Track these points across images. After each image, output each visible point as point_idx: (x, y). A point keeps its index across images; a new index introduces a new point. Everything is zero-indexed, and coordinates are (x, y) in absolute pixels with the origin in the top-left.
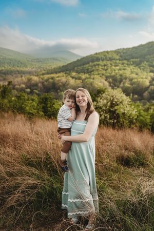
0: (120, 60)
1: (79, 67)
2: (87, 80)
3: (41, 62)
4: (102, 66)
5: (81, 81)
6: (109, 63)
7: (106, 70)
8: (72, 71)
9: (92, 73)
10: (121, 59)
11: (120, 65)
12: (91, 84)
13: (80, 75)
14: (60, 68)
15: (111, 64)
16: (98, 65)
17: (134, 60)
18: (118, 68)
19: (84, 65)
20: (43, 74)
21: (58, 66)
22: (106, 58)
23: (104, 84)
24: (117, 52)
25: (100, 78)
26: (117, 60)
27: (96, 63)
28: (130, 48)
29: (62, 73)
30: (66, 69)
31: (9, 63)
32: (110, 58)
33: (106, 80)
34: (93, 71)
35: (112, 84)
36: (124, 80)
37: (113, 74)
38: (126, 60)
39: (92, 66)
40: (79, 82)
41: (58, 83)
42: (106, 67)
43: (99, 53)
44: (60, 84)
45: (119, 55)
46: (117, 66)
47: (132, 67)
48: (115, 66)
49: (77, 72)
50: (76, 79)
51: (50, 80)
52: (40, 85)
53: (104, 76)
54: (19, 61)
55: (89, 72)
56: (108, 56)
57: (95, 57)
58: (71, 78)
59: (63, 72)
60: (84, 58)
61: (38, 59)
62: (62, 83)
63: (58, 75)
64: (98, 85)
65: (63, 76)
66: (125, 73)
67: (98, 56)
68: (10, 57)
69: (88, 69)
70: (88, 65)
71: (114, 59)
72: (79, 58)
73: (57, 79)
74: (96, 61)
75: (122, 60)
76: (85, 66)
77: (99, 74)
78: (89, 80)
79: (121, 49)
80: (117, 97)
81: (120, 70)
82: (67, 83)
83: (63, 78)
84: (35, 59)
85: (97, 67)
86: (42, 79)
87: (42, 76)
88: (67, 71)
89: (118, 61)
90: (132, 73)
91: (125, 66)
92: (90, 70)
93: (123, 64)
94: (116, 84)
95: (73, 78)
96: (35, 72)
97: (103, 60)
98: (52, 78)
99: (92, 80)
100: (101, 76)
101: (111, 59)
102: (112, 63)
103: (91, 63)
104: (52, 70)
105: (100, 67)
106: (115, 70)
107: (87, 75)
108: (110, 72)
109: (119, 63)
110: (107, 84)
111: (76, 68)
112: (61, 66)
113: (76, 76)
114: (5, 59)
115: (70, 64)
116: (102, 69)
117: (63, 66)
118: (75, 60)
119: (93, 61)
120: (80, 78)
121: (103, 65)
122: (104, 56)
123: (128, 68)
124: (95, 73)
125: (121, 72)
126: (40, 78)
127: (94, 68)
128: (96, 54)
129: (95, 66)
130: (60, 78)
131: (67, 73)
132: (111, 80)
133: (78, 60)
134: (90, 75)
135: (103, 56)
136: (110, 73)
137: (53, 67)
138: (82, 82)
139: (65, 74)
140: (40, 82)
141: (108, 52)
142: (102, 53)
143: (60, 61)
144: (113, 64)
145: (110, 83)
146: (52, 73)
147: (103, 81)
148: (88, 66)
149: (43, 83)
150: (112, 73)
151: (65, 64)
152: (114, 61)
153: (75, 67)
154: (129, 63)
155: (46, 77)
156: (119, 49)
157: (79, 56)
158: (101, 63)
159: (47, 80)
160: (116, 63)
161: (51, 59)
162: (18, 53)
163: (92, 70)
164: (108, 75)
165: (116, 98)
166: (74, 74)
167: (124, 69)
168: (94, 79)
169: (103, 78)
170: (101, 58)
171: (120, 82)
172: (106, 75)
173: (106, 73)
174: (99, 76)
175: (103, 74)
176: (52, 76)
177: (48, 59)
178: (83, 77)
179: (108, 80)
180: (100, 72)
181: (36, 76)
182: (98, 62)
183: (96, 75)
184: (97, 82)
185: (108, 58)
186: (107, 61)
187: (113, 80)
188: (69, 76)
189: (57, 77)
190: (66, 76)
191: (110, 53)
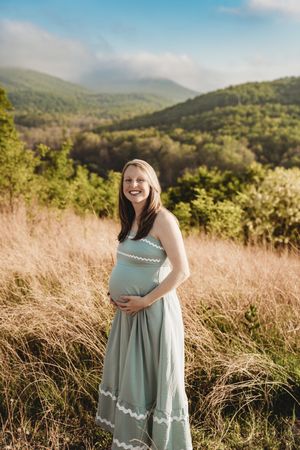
0: (283, 104)
1: (191, 117)
2: (206, 146)
3: (108, 101)
4: (242, 116)
5: (195, 147)
6: (257, 108)
7: (251, 125)
8: (174, 125)
9: (220, 130)
10: (285, 101)
11: (283, 114)
12: (216, 154)
13: (192, 135)
14: (147, 116)
15: (262, 112)
16: (234, 113)
18: (277, 120)
19: (201, 111)
20: (111, 129)
21: (145, 112)
22: (252, 98)
23: (244, 156)
24: (277, 85)
25: (236, 142)
26: (276, 101)
27: (229, 108)
29: (152, 129)
30: (162, 121)
31: (39, 103)
32: (260, 98)
33: (249, 147)
34: (221, 126)
35: (262, 157)
36: (291, 150)
37: (267, 133)
38: (296, 103)
39: (219, 116)
40: (188, 148)
41: (143, 151)
42: (250, 119)
43: (237, 87)
44: (148, 152)
45: (282, 91)
46: (276, 116)
48: (271, 117)
49: (187, 128)
50: (182, 142)
51: (126, 143)
52: (103, 152)
53: (244, 139)
54: (59, 99)
55: (212, 128)
56: (258, 93)
57: (226, 94)
58: (170, 141)
59: (154, 125)
60: (202, 97)
61: (100, 95)
62: (152, 150)
63: (143, 133)
64: (230, 157)
65: (155, 136)
66: (294, 134)
67: (235, 92)
68: (39, 89)
69: (210, 123)
70: (210, 113)
71: (271, 101)
72: (192, 97)
73: (141, 140)
74: (230, 104)
75: (288, 104)
76: (204, 114)
77: (233, 134)
78: (212, 145)
79: (286, 78)
81: (282, 125)
82: (163, 150)
83: (154, 139)
84: (96, 96)
85: (231, 117)
86: (109, 139)
87: (108, 134)
88: (163, 123)
89: (278, 106)
91: (294, 118)
92: (215, 124)
93: (289, 112)
94: (272, 157)
95: (175, 139)
96: (94, 124)
97: (244, 103)
98: (131, 139)
99: (217, 146)
100: (237, 139)
101: (262, 101)
102: (264, 109)
103: (217, 109)
104: (130, 120)
105: (238, 117)
106: (271, 126)
107: (208, 136)
108: (260, 130)
109: (281, 110)
110: (250, 154)
111: (184, 118)
112: (151, 112)
113: (184, 137)
114: (29, 92)
115: (171, 108)
116: (242, 122)
117: (155, 114)
118: (183, 99)
119: (222, 104)
120: (191, 142)
121: (244, 112)
122: (248, 92)
124: (226, 131)
125: (285, 131)
126: (103, 137)
127: (223, 120)
128: (231, 88)
129: (227, 114)
130: (146, 140)
131: (164, 129)
132: (260, 147)
133: (189, 101)
134: (214, 135)
135: (245, 94)
136: (258, 132)
137: (133, 115)
138: (197, 150)
139: (160, 130)
140: (103, 146)
141: (257, 85)
142: (242, 86)
143: (149, 101)
144: (268, 112)
145: (256, 152)
146: (129, 129)
147: (243, 148)
148: (211, 116)
149: (109, 148)
150: (264, 132)
151: (160, 109)
152: (271, 106)
153: (182, 115)
155: (117, 135)
156: (281, 79)
157: (192, 92)
158: (241, 108)
159: (119, 142)
160: (274, 109)
161: (129, 96)
163: (218, 124)
164: (256, 135)
166: (179, 131)
167: (292, 125)
168: (221, 143)
169: (242, 142)
170: (242, 97)
171: (281, 153)
172: (250, 135)
173: (251, 131)
174: (235, 137)
175: (243, 135)
176: (130, 133)
177: (122, 96)
178: (199, 139)
179: (254, 147)
180: (238, 130)
181: (94, 132)
182: (234, 106)
183: (228, 134)
184: (229, 152)
185: (257, 99)
186: (254, 104)
187: (264, 147)
188: (167, 136)
189: (141, 137)
190: (161, 136)
191: (262, 88)
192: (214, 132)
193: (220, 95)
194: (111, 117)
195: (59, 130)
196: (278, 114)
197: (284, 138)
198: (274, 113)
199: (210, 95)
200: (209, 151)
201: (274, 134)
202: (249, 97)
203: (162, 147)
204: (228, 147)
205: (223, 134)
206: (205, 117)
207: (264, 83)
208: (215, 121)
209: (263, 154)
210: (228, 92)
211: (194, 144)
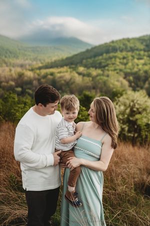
0: (145, 51)
1: (89, 60)
2: (98, 78)
3: (38, 51)
4: (120, 59)
5: (91, 79)
6: (130, 54)
7: (126, 64)
8: (78, 65)
9: (107, 68)
10: (147, 49)
11: (145, 58)
12: (105, 83)
13: (90, 71)
14: (63, 60)
15: (133, 57)
16: (115, 57)
18: (142, 61)
19: (95, 56)
20: (40, 68)
21: (61, 58)
23: (122, 84)
24: (141, 40)
25: (117, 75)
26: (141, 50)
27: (112, 54)
29: (65, 67)
30: (71, 63)
32: (131, 48)
33: (125, 78)
34: (107, 65)
35: (133, 84)
37: (136, 70)
39: (106, 59)
40: (87, 79)
41: (61, 81)
42: (125, 61)
43: (117, 41)
44: (63, 82)
45: (144, 44)
46: (141, 59)
48: (138, 59)
49: (86, 66)
50: (84, 75)
51: (50, 77)
52: (35, 83)
53: (122, 73)
54: (7, 50)
56: (129, 45)
57: (110, 46)
58: (76, 75)
59: (66, 65)
60: (96, 47)
62: (65, 81)
63: (59, 70)
64: (113, 85)
65: (67, 72)
67: (115, 44)
69: (100, 63)
70: (101, 57)
71: (137, 50)
72: (90, 48)
73: (59, 75)
74: (112, 52)
75: (148, 51)
76: (97, 59)
77: (115, 70)
78: (102, 77)
79: (147, 35)
80: (139, 102)
81: (145, 64)
82: (72, 81)
83: (66, 74)
84: (30, 48)
85: (113, 59)
86: (39, 75)
87: (38, 71)
89: (142, 53)
92: (103, 64)
93: (149, 56)
94: (139, 83)
95: (80, 74)
96: (29, 65)
97: (121, 51)
98: (52, 74)
99: (105, 78)
100: (117, 73)
101: (132, 50)
102: (133, 54)
103: (105, 55)
104: (52, 63)
105: (118, 60)
106: (138, 65)
107: (99, 71)
108: (132, 67)
109: (144, 55)
110: (126, 83)
111: (84, 61)
112: (64, 58)
113: (85, 72)
115: (76, 55)
116: (120, 62)
117: (67, 59)
118: (83, 50)
119: (107, 52)
120: (89, 75)
121: (121, 57)
122: (124, 45)
124: (110, 69)
125: (146, 68)
126: (35, 73)
127: (109, 62)
128: (113, 42)
129: (111, 58)
130: (62, 74)
131: (73, 68)
132: (131, 78)
133: (88, 51)
134: (103, 71)
135: (122, 46)
136: (131, 69)
137: (54, 59)
138: (93, 80)
139: (70, 68)
140: (35, 79)
141: (128, 40)
142: (120, 41)
144: (136, 57)
145: (129, 81)
146: (51, 67)
147: (121, 79)
148: (102, 59)
149: (39, 80)
150: (133, 68)
151: (70, 55)
152: (137, 52)
155: (43, 72)
156: (144, 36)
157: (89, 45)
158: (119, 54)
159: (45, 77)
160: (139, 55)
164: (129, 71)
165: (138, 104)
166: (81, 69)
168: (108, 76)
169: (120, 75)
170: (120, 48)
171: (144, 81)
172: (125, 71)
173: (125, 68)
174: (116, 72)
175: (121, 70)
176: (52, 70)
178: (94, 73)
179: (128, 78)
180: (117, 67)
181: (30, 70)
182: (115, 53)
183: (112, 70)
184: (112, 81)
185: (129, 49)
186: (127, 52)
187: (134, 78)
188: (74, 72)
190: (71, 72)
191: (131, 42)
192: (103, 69)
193: (107, 46)
194: (40, 60)
195: (7, 69)
196: (142, 57)
197: (146, 72)
198: (140, 57)
199: (100, 46)
200: (101, 81)
201: (140, 70)
202: (124, 47)
203: (71, 79)
204: (112, 78)
205: (108, 70)
206: (98, 60)
207: (133, 39)
208: (104, 62)
209: (134, 82)
210: (112, 44)
211: (91, 77)
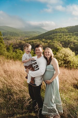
0: (68, 33)
1: (47, 36)
2: (50, 43)
3: (27, 33)
4: (59, 36)
5: (48, 44)
7: (61, 38)
8: (43, 38)
9: (53, 39)
10: (69, 32)
11: (68, 35)
12: (53, 45)
13: (47, 41)
14: (36, 37)
15: (63, 35)
16: (57, 35)
17: (76, 32)
18: (67, 37)
19: (49, 35)
22: (61, 32)
23: (60, 45)
24: (67, 28)
25: (58, 42)
26: (67, 32)
28: (73, 26)
31: (10, 34)
32: (63, 31)
33: (61, 43)
34: (54, 38)
35: (64, 46)
36: (70, 43)
37: (65, 40)
38: (71, 32)
39: (53, 36)
40: (46, 44)
42: (61, 36)
43: (57, 29)
45: (68, 30)
46: (67, 36)
47: (75, 36)
48: (66, 36)
49: (46, 39)
50: (45, 42)
54: (15, 33)
55: (52, 39)
57: (55, 31)
58: (42, 42)
59: (38, 39)
60: (49, 31)
61: (25, 32)
63: (35, 40)
64: (56, 46)
65: (38, 41)
66: (71, 40)
67: (57, 30)
68: (11, 31)
69: (51, 37)
70: (51, 35)
71: (65, 32)
72: (47, 32)
73: (35, 42)
74: (56, 33)
75: (69, 33)
76: (50, 36)
77: (57, 40)
78: (52, 43)
79: (69, 27)
80: (68, 52)
81: (68, 38)
83: (38, 42)
84: (24, 32)
85: (56, 36)
87: (27, 41)
88: (40, 38)
89: (67, 33)
90: (75, 39)
91: (71, 36)
92: (52, 38)
93: (70, 35)
94: (66, 45)
95: (43, 42)
96: (24, 39)
97: (59, 33)
98: (32, 42)
99: (53, 43)
100: (58, 41)
101: (63, 32)
102: (64, 34)
103: (53, 34)
106: (65, 38)
107: (51, 41)
108: (63, 39)
109: (68, 34)
111: (45, 37)
112: (37, 36)
114: (8, 32)
115: (42, 35)
116: (59, 37)
117: (38, 36)
118: (45, 32)
119: (54, 33)
120: (47, 42)
121: (59, 35)
122: (60, 30)
123: (72, 37)
125: (69, 39)
126: (26, 42)
127: (54, 37)
128: (56, 29)
130: (36, 42)
131: (40, 39)
132: (63, 43)
133: (46, 33)
134: (52, 40)
135: (59, 31)
136: (63, 40)
137: (33, 36)
139: (39, 40)
141: (62, 28)
142: (59, 29)
143: (36, 33)
144: (65, 35)
145: (62, 44)
146: (32, 39)
147: (59, 43)
148: (51, 36)
150: (64, 39)
151: (39, 35)
152: (65, 33)
154: (73, 34)
155: (29, 41)
156: (68, 27)
157: (47, 30)
158: (58, 34)
160: (66, 34)
161: (32, 32)
162: (15, 29)
164: (62, 40)
166: (44, 40)
167: (71, 38)
168: (54, 42)
169: (59, 42)
171: (68, 44)
172: (61, 40)
174: (57, 41)
175: (59, 40)
176: (32, 41)
177: (30, 32)
178: (49, 41)
181: (24, 41)
183: (55, 40)
184: (56, 45)
185: (62, 32)
186: (62, 33)
187: (64, 43)
188: (41, 41)
189: (35, 41)
190: (40, 41)
191: (63, 29)
193: (53, 31)
194: (28, 37)
195: (15, 41)
197: (69, 41)
198: (66, 35)
199: (51, 31)
201: (66, 40)
204: (56, 43)
205: (54, 40)
207: (64, 28)
209: (64, 45)
211: (47, 43)
